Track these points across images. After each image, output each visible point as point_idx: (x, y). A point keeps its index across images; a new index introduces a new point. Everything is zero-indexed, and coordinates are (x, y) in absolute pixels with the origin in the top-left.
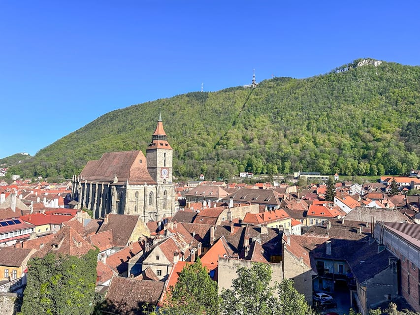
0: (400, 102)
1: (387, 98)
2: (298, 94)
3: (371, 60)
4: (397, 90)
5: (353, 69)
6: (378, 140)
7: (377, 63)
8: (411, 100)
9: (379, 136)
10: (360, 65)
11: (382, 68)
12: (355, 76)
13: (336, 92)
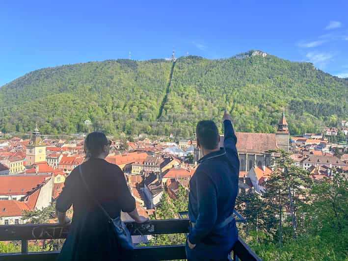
0: (282, 85)
1: (274, 81)
2: (213, 72)
3: (260, 52)
4: (279, 76)
5: (250, 58)
6: (277, 111)
7: (264, 55)
8: (289, 84)
9: (277, 108)
10: (254, 54)
11: (267, 58)
12: (251, 63)
13: (239, 73)
